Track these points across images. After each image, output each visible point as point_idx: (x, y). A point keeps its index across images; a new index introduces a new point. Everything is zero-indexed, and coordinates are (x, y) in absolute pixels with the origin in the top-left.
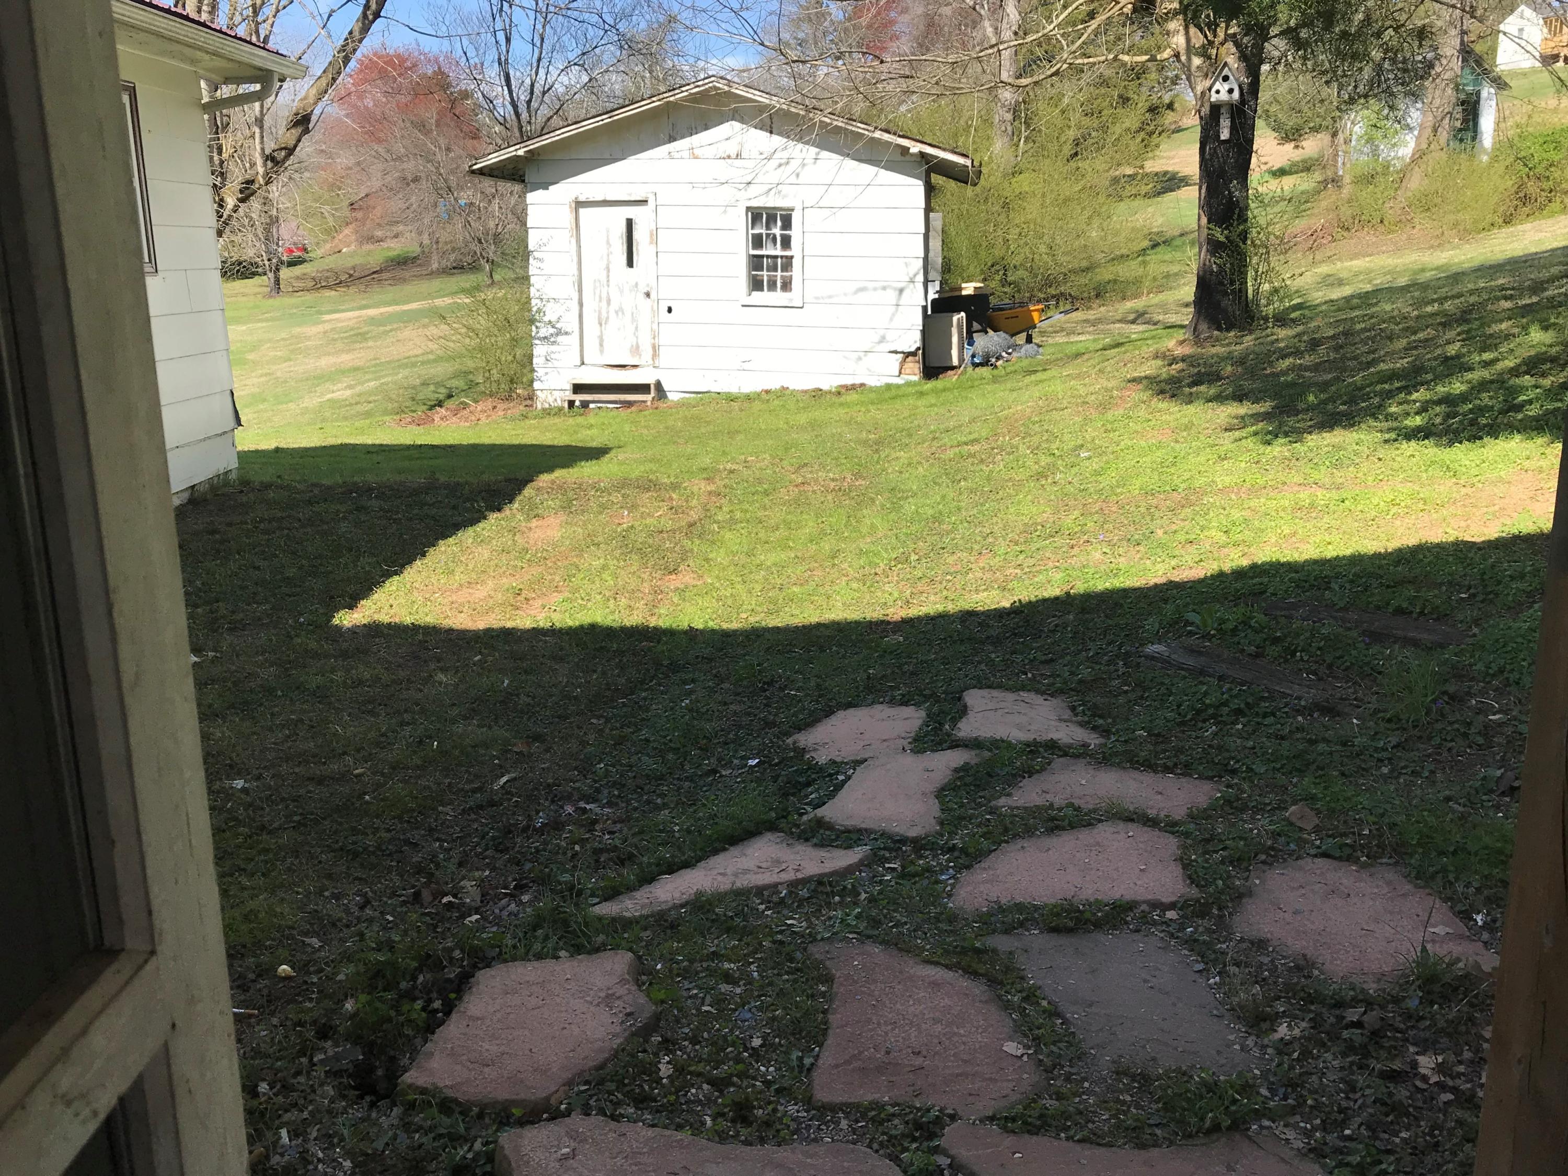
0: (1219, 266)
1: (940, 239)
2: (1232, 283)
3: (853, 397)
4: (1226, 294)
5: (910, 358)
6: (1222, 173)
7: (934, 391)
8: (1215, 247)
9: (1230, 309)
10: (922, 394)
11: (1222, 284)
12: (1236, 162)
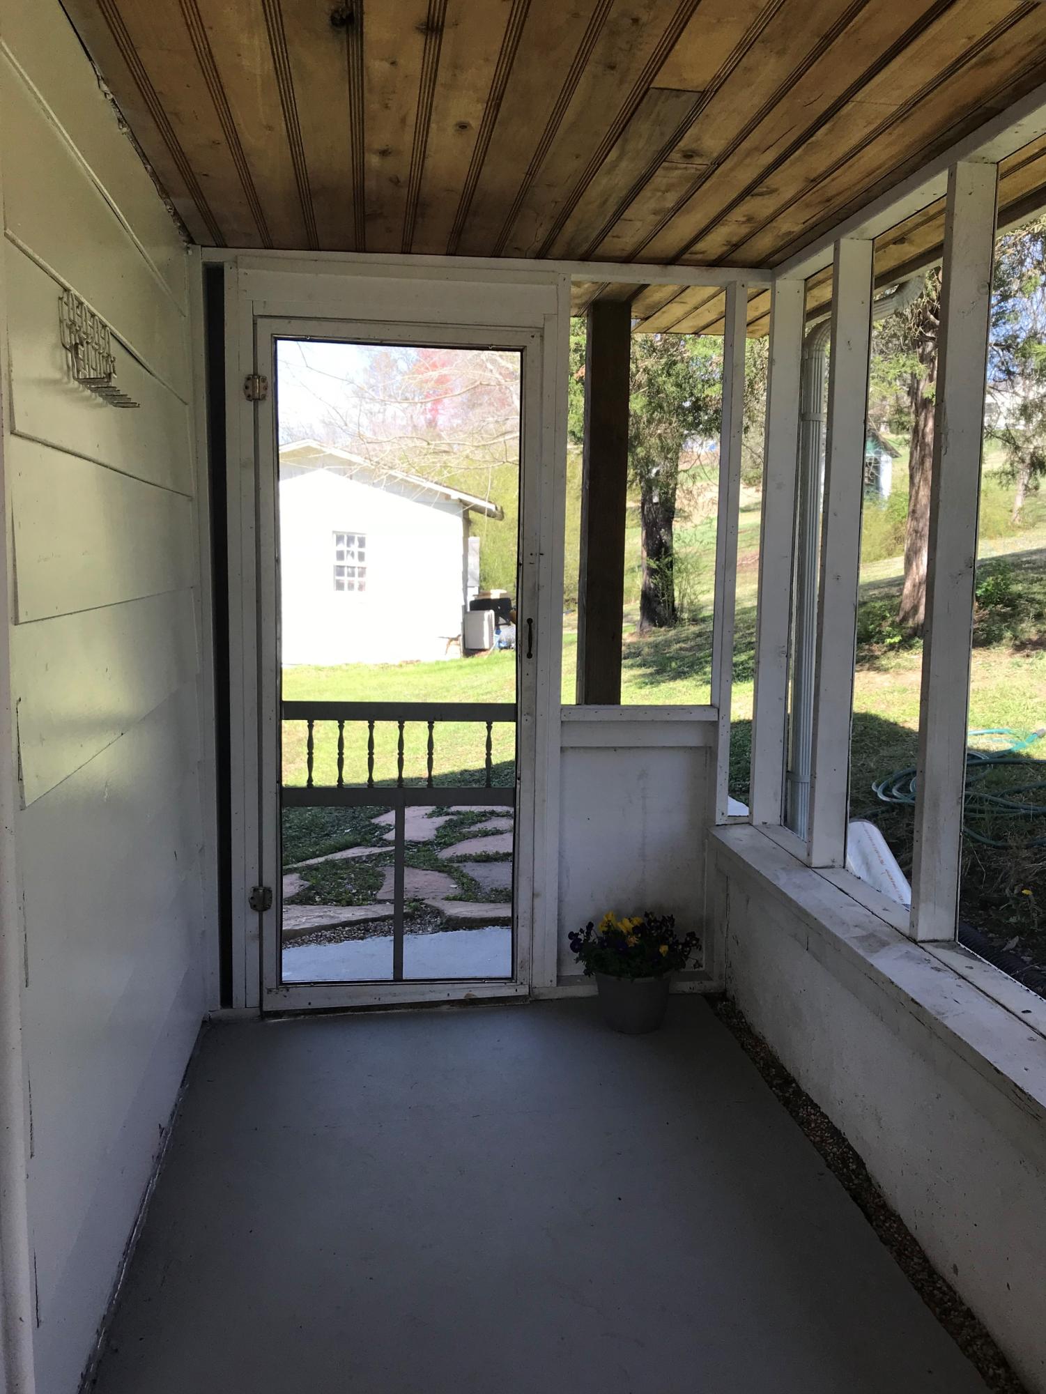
0: (655, 584)
1: (478, 556)
2: (663, 596)
3: (411, 668)
4: (660, 603)
5: (454, 642)
6: (654, 524)
7: (471, 666)
8: (652, 572)
9: (662, 613)
10: (461, 667)
11: (657, 596)
12: (664, 517)
